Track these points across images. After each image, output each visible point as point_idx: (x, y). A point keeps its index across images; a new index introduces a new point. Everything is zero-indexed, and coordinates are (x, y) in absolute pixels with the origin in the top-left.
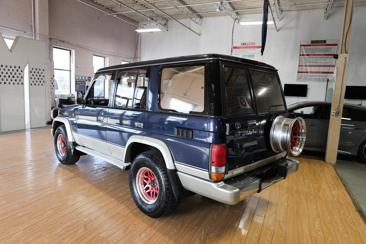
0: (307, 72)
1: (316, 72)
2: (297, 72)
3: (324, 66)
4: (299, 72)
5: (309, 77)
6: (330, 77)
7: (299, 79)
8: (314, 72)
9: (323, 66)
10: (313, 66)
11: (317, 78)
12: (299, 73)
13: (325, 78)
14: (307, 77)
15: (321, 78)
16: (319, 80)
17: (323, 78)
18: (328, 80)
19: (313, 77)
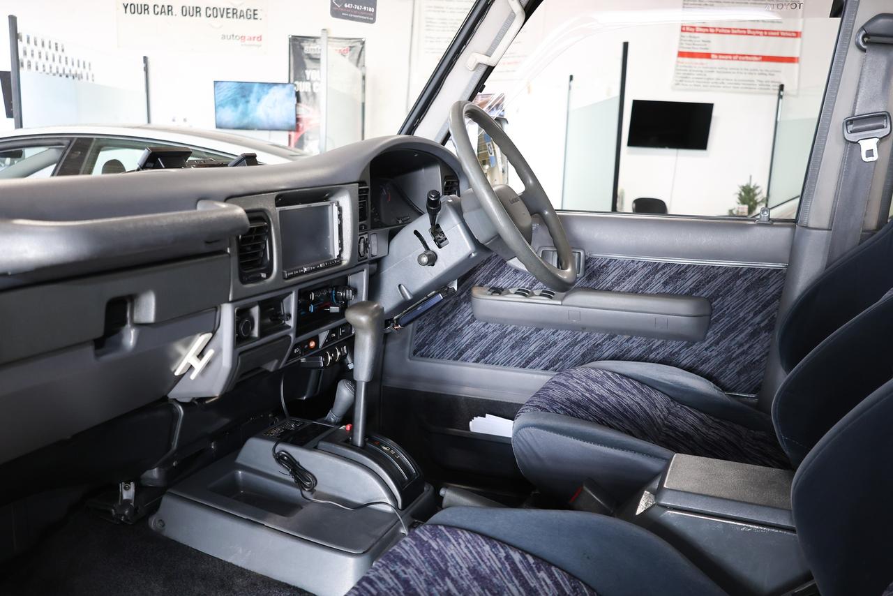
0: (708, 56)
1: (741, 57)
2: (676, 54)
3: (767, 35)
4: (681, 54)
5: (715, 75)
6: (784, 73)
7: (682, 79)
8: (732, 55)
9: (764, 35)
10: (731, 33)
11: (742, 77)
12: (681, 59)
13: (769, 78)
14: (708, 74)
15: (756, 78)
16: (749, 87)
17: (763, 78)
18: (782, 87)
19: (728, 76)
